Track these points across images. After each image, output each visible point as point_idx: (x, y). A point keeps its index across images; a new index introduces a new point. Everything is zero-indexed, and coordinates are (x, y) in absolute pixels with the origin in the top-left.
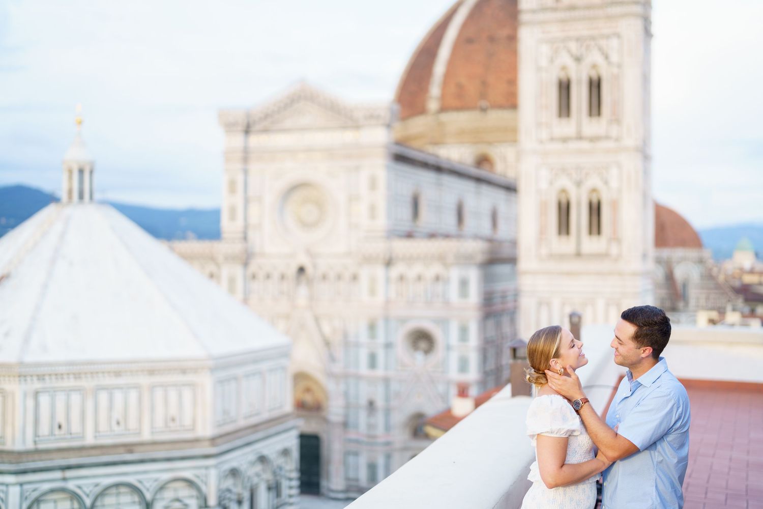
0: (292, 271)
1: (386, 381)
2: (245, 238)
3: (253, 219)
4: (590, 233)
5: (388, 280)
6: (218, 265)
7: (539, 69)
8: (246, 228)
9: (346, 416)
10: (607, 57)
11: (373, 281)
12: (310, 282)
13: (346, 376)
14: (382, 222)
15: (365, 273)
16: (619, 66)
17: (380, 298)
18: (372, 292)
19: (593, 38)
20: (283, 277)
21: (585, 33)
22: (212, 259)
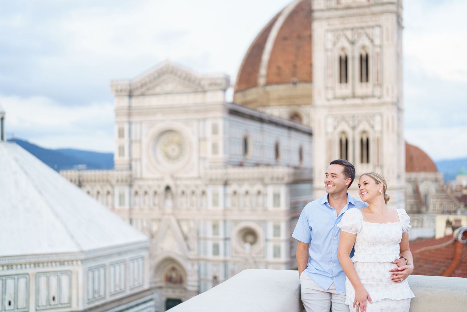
0: (162, 190)
1: (225, 262)
2: (130, 168)
3: (135, 155)
4: (362, 161)
5: (225, 195)
6: (112, 186)
7: (326, 50)
8: (131, 160)
9: (199, 287)
10: (372, 41)
11: (216, 195)
12: (173, 197)
13: (198, 260)
14: (221, 155)
15: (210, 191)
16: (381, 47)
17: (221, 207)
18: (215, 203)
19: (362, 28)
20: (156, 193)
21: (357, 25)
22: (108, 181)
